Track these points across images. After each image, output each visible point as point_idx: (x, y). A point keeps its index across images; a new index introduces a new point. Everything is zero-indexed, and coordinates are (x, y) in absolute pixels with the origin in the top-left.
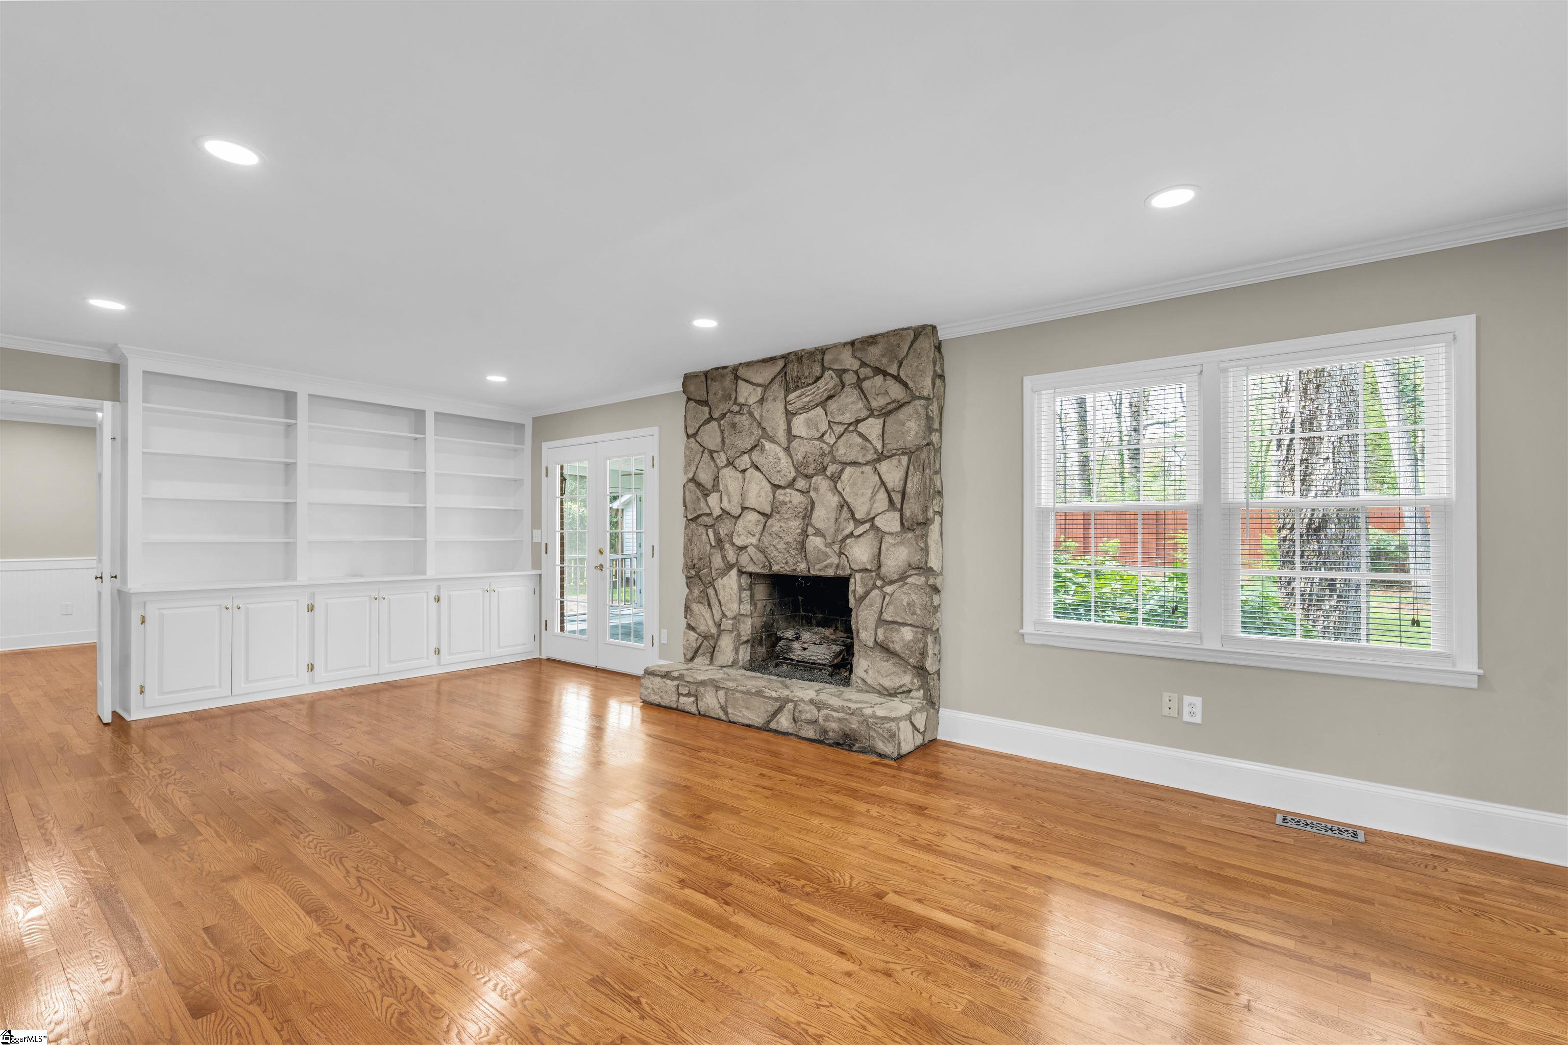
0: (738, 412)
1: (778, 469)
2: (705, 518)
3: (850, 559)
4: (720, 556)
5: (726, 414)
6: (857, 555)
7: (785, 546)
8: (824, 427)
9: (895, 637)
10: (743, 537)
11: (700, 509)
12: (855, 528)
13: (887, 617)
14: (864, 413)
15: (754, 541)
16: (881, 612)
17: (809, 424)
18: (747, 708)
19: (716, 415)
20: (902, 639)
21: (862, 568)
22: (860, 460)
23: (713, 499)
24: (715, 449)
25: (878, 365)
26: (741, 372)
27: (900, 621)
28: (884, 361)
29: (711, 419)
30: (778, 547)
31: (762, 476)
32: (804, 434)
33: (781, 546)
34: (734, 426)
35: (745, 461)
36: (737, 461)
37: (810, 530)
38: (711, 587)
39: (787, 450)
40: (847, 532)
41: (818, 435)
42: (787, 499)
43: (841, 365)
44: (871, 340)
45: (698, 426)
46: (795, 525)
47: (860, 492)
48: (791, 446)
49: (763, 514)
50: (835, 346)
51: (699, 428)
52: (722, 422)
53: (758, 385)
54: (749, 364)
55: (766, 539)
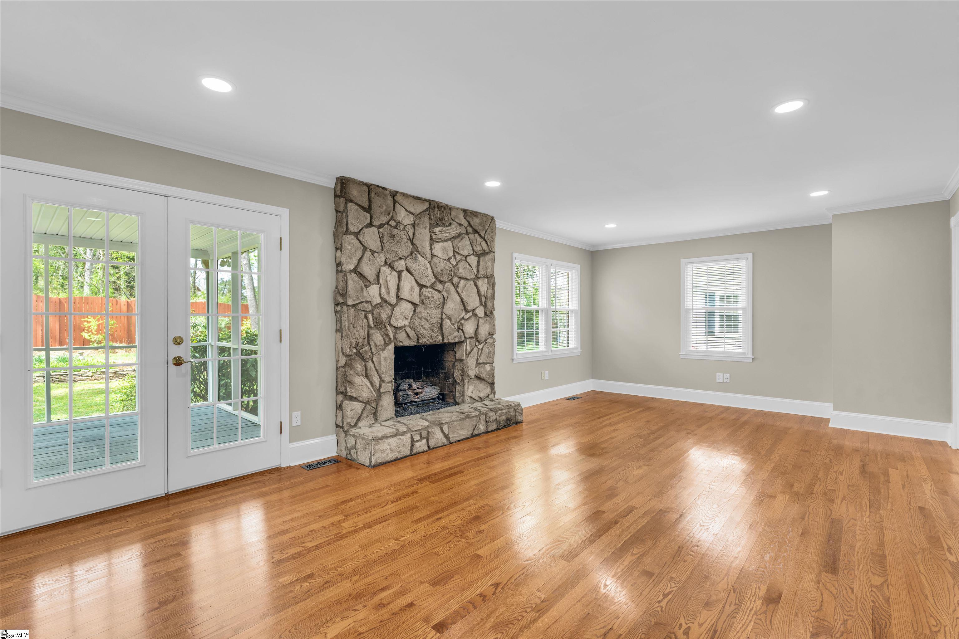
0: (395, 227)
1: (426, 274)
2: (364, 304)
3: (465, 332)
4: (379, 335)
5: (384, 225)
6: (468, 329)
7: (429, 326)
8: (451, 254)
9: (482, 370)
10: (400, 321)
11: (363, 297)
12: (466, 314)
13: (481, 361)
14: (471, 252)
15: (407, 323)
16: (478, 359)
17: (444, 250)
18: (462, 429)
19: (377, 223)
20: (486, 371)
21: (470, 336)
22: (468, 278)
23: (373, 290)
24: (375, 250)
25: (477, 228)
26: (399, 198)
27: (485, 362)
28: (480, 227)
29: (370, 225)
30: (425, 326)
31: (413, 278)
32: (440, 256)
33: (427, 326)
34: (392, 236)
35: (401, 265)
36: (396, 263)
37: (444, 316)
38: (370, 361)
39: (430, 263)
40: (461, 317)
41: (447, 258)
42: (430, 295)
43: (460, 221)
44: (475, 214)
45: (361, 227)
46: (436, 312)
47: (471, 295)
48: (432, 261)
49: (413, 303)
50: (458, 209)
51: (362, 229)
52: (381, 230)
53: (412, 213)
54: (404, 195)
55: (417, 322)
